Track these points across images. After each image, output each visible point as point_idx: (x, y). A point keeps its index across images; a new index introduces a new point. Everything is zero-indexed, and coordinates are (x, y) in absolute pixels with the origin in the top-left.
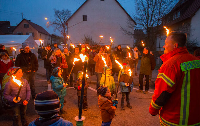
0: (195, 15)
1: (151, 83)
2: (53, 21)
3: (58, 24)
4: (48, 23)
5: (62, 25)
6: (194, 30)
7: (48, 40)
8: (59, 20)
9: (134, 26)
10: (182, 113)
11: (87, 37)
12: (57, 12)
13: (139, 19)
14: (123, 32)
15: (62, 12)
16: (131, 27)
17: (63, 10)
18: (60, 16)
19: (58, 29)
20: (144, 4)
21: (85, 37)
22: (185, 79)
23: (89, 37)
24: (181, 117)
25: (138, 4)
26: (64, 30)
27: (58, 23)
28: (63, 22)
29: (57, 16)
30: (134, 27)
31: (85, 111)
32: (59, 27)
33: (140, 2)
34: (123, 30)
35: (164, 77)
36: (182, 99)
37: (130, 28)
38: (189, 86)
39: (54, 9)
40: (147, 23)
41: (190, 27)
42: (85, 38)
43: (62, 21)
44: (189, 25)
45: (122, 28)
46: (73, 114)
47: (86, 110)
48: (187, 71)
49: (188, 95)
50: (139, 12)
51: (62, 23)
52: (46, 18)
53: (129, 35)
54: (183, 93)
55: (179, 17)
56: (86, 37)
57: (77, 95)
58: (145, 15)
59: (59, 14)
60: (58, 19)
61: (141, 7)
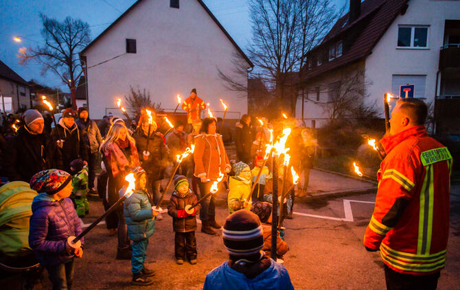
0: (371, 53)
1: (307, 196)
2: (38, 47)
3: (52, 56)
4: (22, 50)
5: (64, 59)
6: (371, 84)
7: (21, 97)
8: (57, 45)
9: (249, 70)
10: (421, 235)
11: (139, 91)
12: (49, 25)
13: (260, 56)
14: (225, 83)
15: (66, 24)
16: (241, 73)
17: (67, 20)
18: (58, 36)
19: (54, 68)
20: (270, 22)
21: (133, 93)
22: (426, 179)
23: (142, 92)
24: (420, 241)
25: (258, 22)
26: (71, 72)
27: (52, 53)
28: (69, 51)
29: (50, 35)
30: (248, 72)
31: (194, 266)
32: (57, 65)
33: (262, 18)
34: (225, 78)
35: (397, 176)
36: (422, 211)
37: (240, 75)
38: (431, 190)
39: (41, 15)
40: (279, 65)
41: (364, 77)
42: (132, 96)
43: (64, 49)
44: (362, 73)
45: (221, 73)
46: (169, 275)
47: (195, 264)
48: (430, 165)
49: (431, 204)
50: (261, 40)
51: (63, 53)
52: (18, 37)
53: (239, 89)
54: (422, 202)
55: (341, 55)
56: (136, 91)
57: (174, 230)
58: (273, 47)
59: (54, 31)
60: (52, 42)
61: (265, 29)
